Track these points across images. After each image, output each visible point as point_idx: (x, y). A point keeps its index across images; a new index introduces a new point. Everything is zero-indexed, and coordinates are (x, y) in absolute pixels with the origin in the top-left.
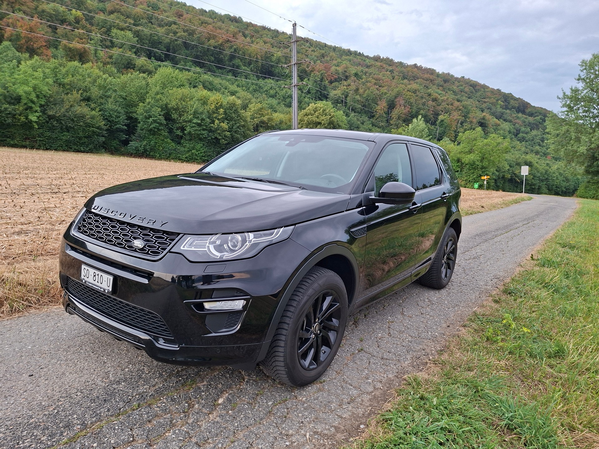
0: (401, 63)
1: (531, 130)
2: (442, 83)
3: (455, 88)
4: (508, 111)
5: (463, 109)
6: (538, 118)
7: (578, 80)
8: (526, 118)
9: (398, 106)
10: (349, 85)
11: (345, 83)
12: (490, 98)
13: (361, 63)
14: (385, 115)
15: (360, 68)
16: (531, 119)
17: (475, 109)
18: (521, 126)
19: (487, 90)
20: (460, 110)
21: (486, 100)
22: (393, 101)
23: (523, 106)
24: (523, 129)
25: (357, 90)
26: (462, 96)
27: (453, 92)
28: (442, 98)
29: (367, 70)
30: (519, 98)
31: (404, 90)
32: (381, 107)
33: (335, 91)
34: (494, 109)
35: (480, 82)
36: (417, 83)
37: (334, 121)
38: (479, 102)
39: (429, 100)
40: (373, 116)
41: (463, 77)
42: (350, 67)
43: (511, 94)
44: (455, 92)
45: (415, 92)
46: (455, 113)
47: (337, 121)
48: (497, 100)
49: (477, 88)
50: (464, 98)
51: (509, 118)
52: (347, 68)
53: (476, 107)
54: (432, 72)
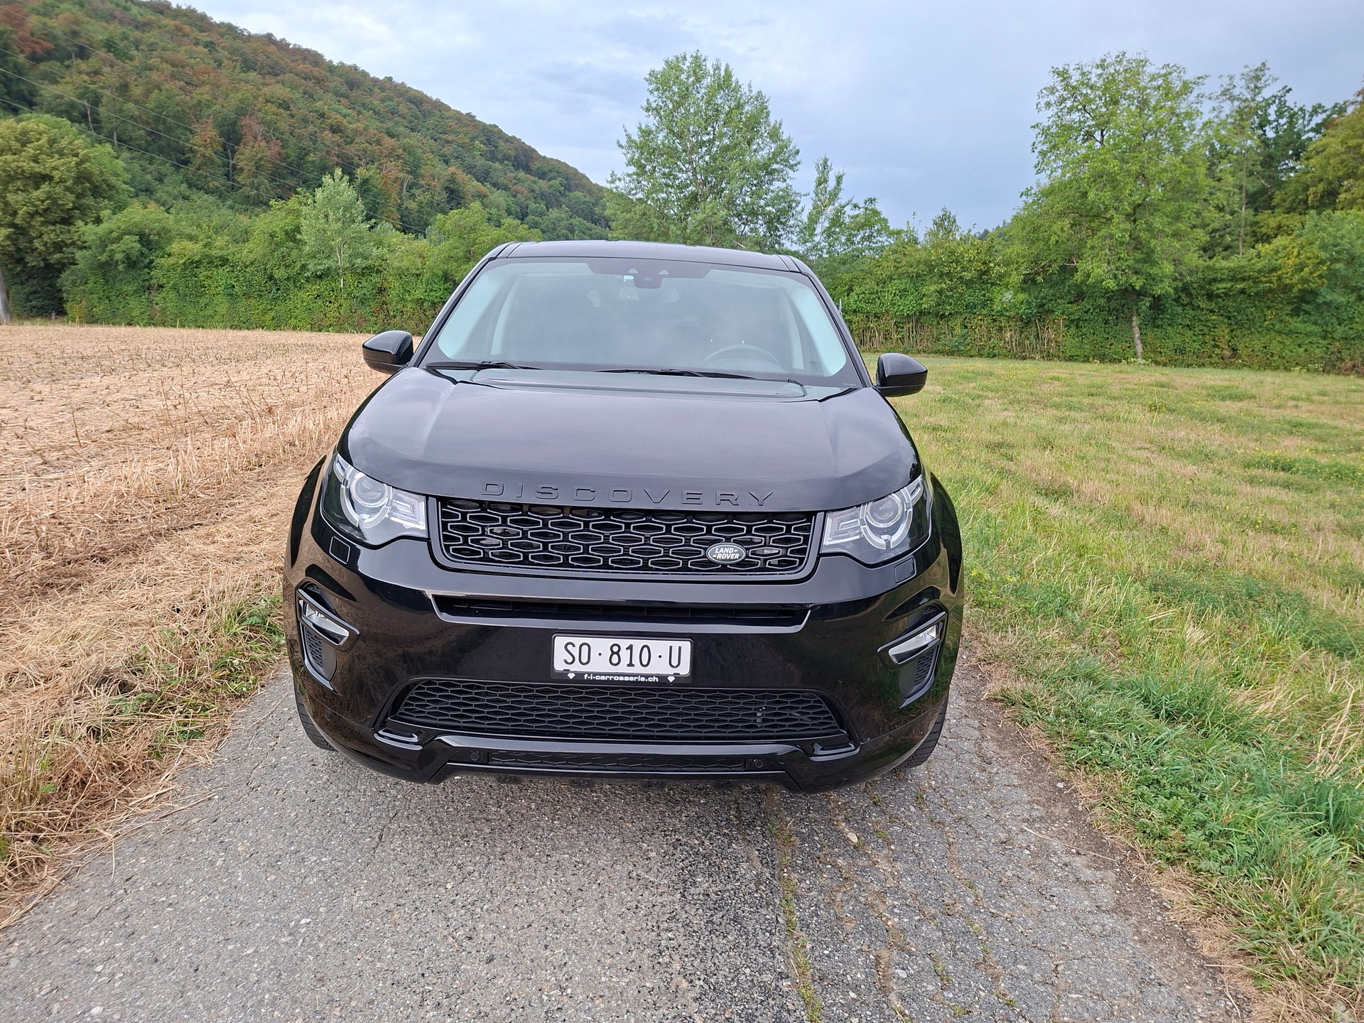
0: (230, 29)
1: (548, 209)
2: (344, 89)
3: (376, 102)
4: (497, 165)
5: (406, 156)
6: (556, 182)
7: (647, 110)
8: (535, 182)
9: (249, 137)
10: (96, 73)
11: (83, 66)
12: (457, 133)
13: (117, 13)
14: (218, 161)
15: (116, 29)
16: (543, 184)
17: (430, 156)
18: (528, 199)
19: (447, 114)
20: (399, 157)
21: (450, 138)
22: (234, 124)
23: (524, 155)
24: (532, 205)
25: (124, 89)
26: (397, 123)
27: (375, 112)
28: (354, 126)
29: (138, 34)
30: (514, 137)
31: (256, 98)
32: (203, 138)
33: (55, 87)
34: (469, 160)
35: (429, 95)
36: (283, 83)
37: (91, 174)
38: (436, 140)
39: (324, 129)
40: (186, 162)
41: (390, 79)
42: (88, 23)
43: (495, 126)
44: (379, 114)
45: (285, 105)
46: (391, 165)
47: (102, 173)
48: (473, 139)
49: (425, 107)
50: (402, 129)
51: (501, 180)
52: (77, 22)
53: (433, 152)
54: (313, 58)
